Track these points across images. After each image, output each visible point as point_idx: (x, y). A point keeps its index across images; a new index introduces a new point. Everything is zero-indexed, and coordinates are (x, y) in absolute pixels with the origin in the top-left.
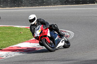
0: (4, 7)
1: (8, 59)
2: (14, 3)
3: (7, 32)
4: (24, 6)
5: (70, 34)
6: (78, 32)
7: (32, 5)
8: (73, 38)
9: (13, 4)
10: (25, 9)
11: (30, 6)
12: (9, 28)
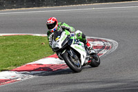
0: (18, 8)
1: (25, 81)
3: (23, 43)
4: (46, 6)
5: (113, 45)
6: (124, 41)
7: (58, 3)
8: (117, 50)
9: (31, 3)
10: (48, 9)
11: (55, 5)
12: (26, 37)
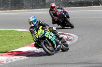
0: (4, 10)
1: (9, 64)
2: (15, 5)
3: (7, 36)
4: (25, 9)
5: (74, 38)
7: (34, 7)
9: (14, 7)
10: (26, 12)
11: (32, 9)
12: (10, 32)
